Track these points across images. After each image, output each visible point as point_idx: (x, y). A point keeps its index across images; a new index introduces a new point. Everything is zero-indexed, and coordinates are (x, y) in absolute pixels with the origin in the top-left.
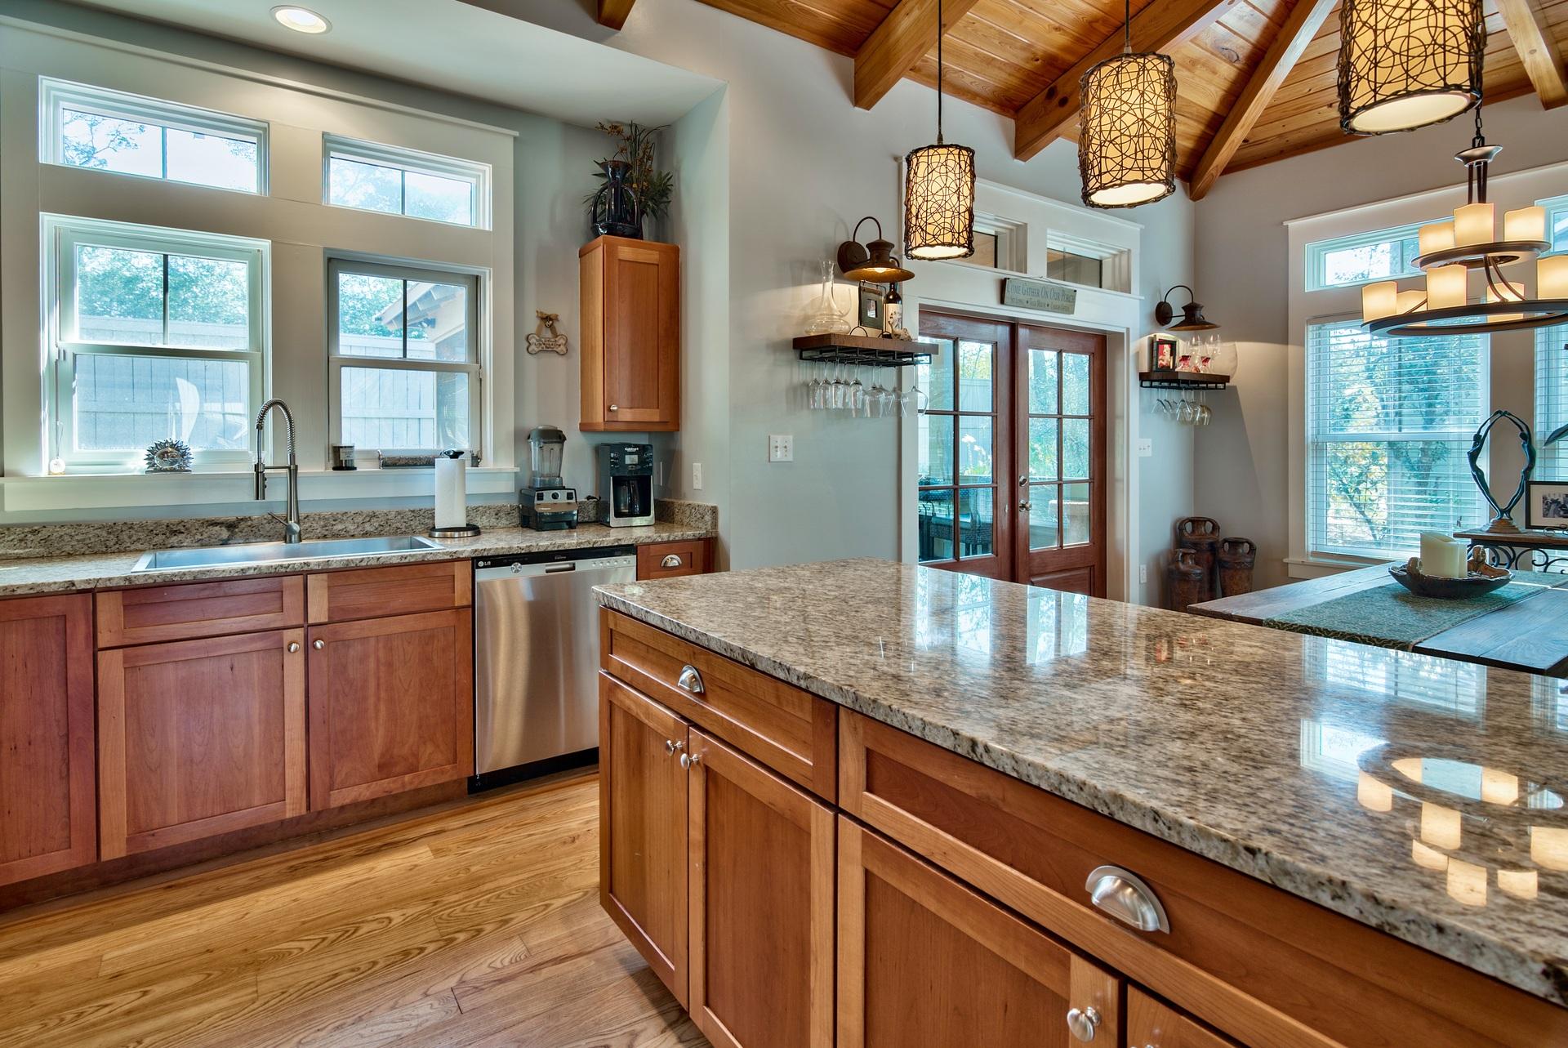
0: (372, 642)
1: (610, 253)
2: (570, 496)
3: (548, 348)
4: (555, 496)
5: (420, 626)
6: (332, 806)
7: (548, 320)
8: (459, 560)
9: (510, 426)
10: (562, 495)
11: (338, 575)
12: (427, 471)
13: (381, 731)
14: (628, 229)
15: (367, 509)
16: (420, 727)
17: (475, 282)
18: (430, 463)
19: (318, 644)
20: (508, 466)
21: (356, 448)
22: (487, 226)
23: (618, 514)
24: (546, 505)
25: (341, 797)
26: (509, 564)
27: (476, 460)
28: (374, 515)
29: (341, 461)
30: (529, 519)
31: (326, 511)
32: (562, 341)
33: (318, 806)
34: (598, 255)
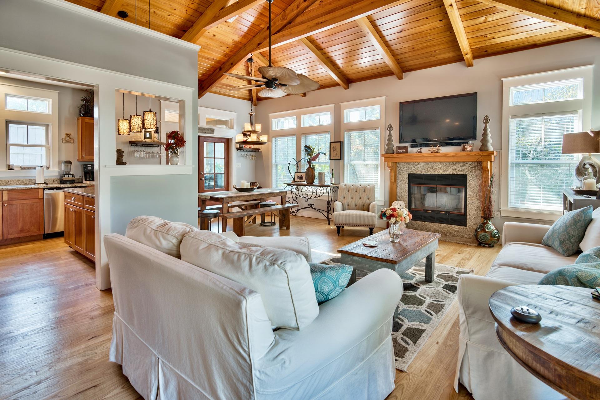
0: (18, 205)
1: (83, 121)
2: (73, 176)
3: (68, 142)
4: (68, 176)
5: (31, 202)
6: (9, 238)
7: (68, 135)
8: (40, 188)
9: (57, 160)
10: (70, 176)
11: (10, 191)
12: (34, 170)
13: (21, 224)
14: (89, 115)
15: (18, 179)
16: (30, 223)
17: (48, 127)
18: (34, 168)
19: (5, 205)
20: (57, 169)
21: (14, 165)
22: (51, 113)
23: (86, 180)
24: (66, 178)
25: (10, 237)
26: (53, 190)
27: (48, 168)
28: (19, 180)
29: (10, 168)
30: (62, 182)
31: (6, 179)
32: (72, 140)
33: (5, 238)
34: (80, 121)
